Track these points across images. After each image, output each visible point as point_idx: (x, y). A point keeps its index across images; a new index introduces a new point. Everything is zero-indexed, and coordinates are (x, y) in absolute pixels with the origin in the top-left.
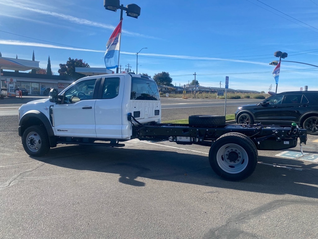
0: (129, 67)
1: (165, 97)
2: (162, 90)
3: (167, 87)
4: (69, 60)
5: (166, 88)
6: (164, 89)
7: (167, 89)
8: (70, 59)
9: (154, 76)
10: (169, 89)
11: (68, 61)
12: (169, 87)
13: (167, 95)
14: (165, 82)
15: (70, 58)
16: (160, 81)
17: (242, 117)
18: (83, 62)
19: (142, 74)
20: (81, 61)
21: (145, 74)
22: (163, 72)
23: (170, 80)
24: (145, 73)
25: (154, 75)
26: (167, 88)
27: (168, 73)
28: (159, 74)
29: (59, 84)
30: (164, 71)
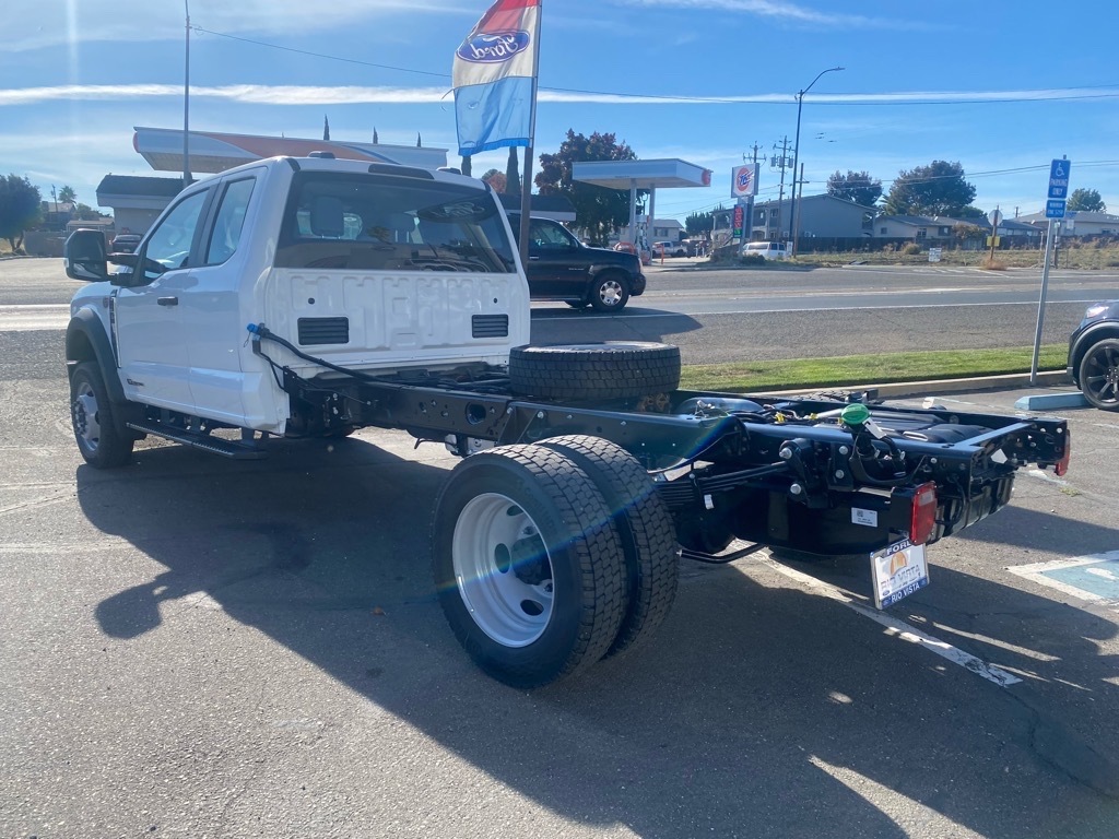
0: (785, 149)
1: (926, 262)
2: (924, 234)
3: (947, 221)
4: (568, 140)
5: (941, 228)
6: (931, 233)
7: (946, 230)
8: (571, 134)
9: (898, 182)
10: (955, 231)
11: (564, 144)
12: (957, 223)
13: (934, 254)
14: (942, 201)
15: (571, 130)
16: (921, 201)
17: (1100, 354)
18: (617, 143)
19: (846, 175)
20: (608, 140)
21: (856, 175)
22: (934, 164)
23: (967, 193)
24: (857, 171)
25: (898, 176)
26: (949, 227)
27: (958, 165)
28: (918, 170)
30: (939, 159)
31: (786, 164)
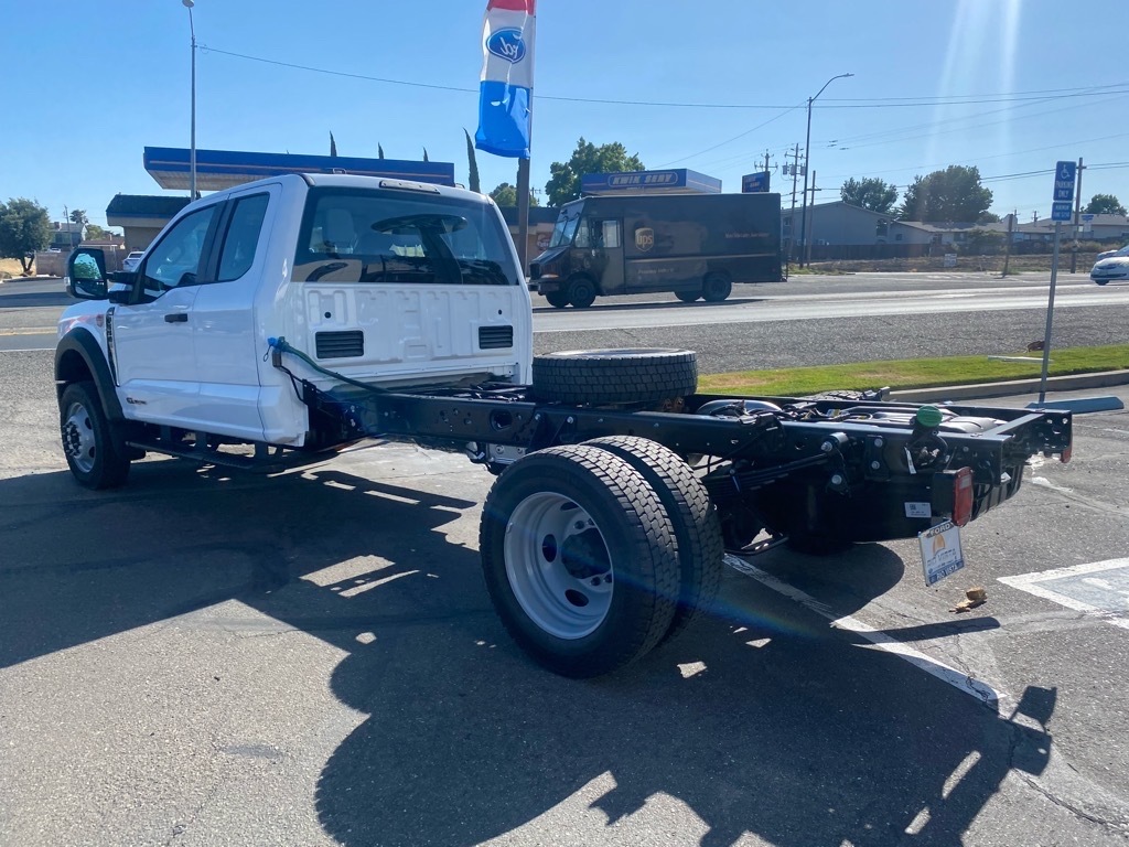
0: (796, 157)
1: (941, 268)
2: (940, 239)
4: (578, 149)
5: (958, 233)
6: (947, 238)
7: (962, 236)
9: (910, 188)
10: (971, 236)
11: (576, 152)
12: (974, 228)
13: (949, 260)
15: (581, 139)
18: (625, 153)
22: (949, 167)
23: (985, 198)
24: (872, 177)
25: (913, 182)
26: (966, 232)
27: (974, 169)
28: (934, 174)
29: (540, 238)
30: (956, 164)
31: (798, 172)
